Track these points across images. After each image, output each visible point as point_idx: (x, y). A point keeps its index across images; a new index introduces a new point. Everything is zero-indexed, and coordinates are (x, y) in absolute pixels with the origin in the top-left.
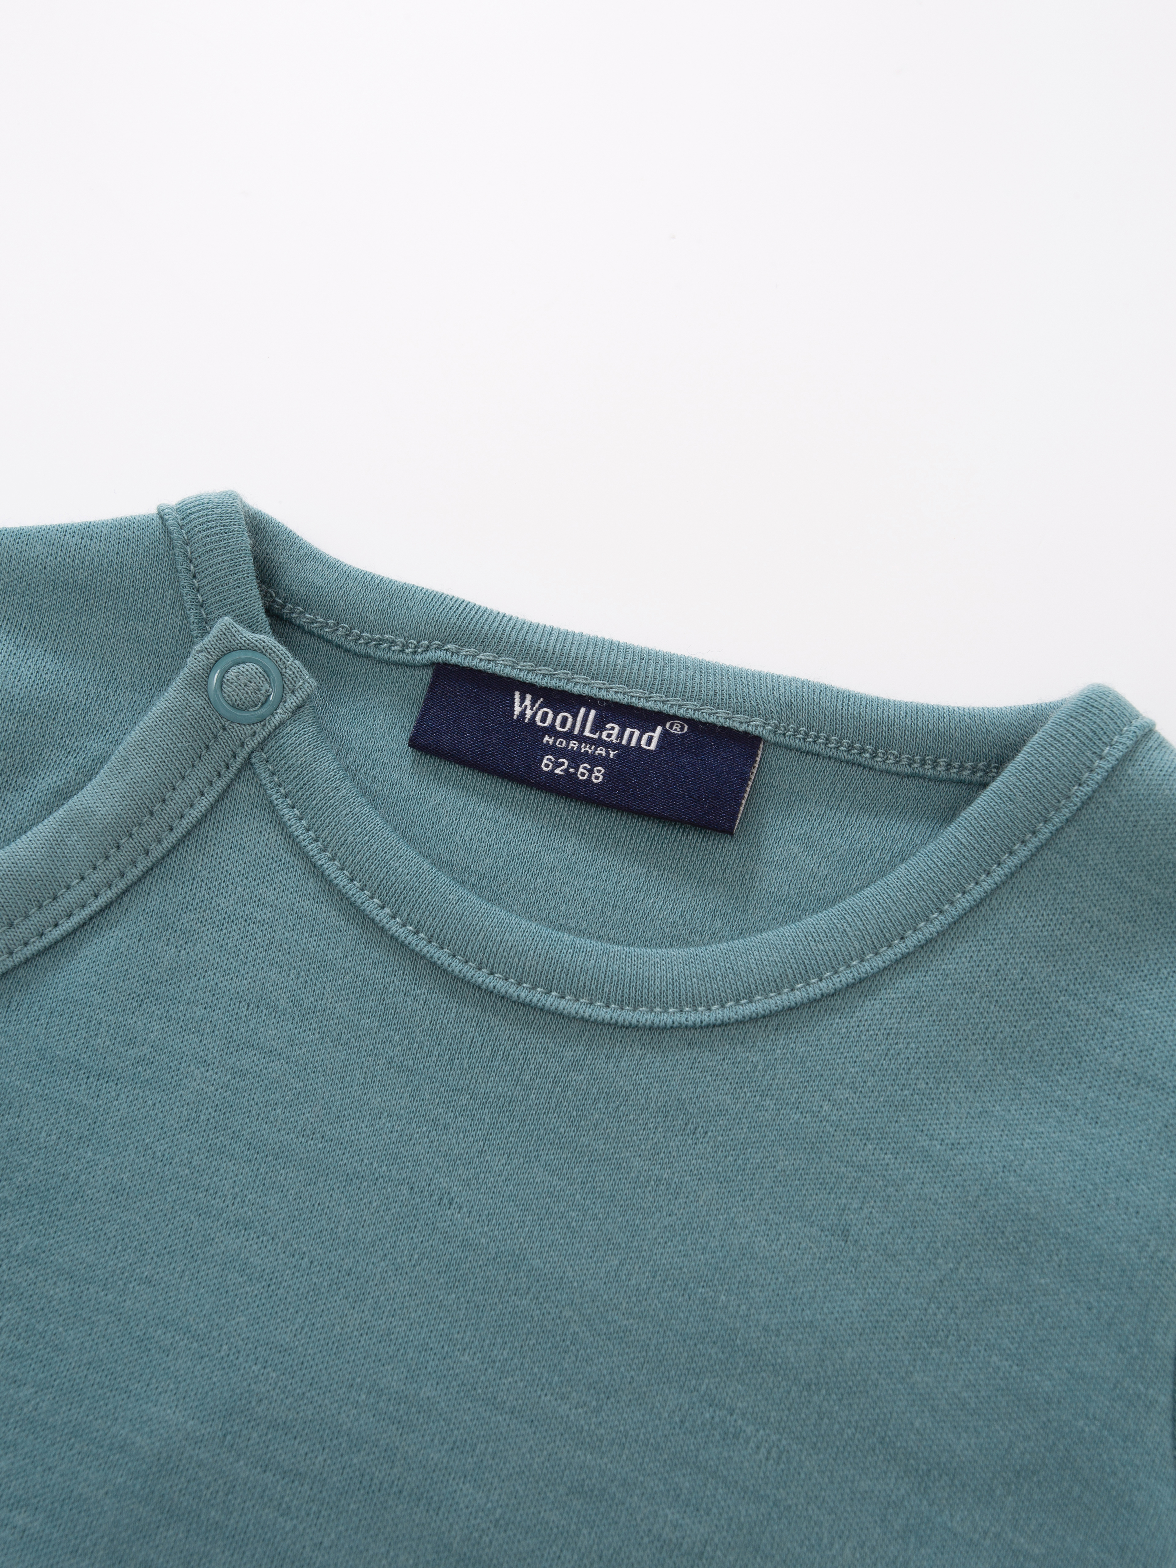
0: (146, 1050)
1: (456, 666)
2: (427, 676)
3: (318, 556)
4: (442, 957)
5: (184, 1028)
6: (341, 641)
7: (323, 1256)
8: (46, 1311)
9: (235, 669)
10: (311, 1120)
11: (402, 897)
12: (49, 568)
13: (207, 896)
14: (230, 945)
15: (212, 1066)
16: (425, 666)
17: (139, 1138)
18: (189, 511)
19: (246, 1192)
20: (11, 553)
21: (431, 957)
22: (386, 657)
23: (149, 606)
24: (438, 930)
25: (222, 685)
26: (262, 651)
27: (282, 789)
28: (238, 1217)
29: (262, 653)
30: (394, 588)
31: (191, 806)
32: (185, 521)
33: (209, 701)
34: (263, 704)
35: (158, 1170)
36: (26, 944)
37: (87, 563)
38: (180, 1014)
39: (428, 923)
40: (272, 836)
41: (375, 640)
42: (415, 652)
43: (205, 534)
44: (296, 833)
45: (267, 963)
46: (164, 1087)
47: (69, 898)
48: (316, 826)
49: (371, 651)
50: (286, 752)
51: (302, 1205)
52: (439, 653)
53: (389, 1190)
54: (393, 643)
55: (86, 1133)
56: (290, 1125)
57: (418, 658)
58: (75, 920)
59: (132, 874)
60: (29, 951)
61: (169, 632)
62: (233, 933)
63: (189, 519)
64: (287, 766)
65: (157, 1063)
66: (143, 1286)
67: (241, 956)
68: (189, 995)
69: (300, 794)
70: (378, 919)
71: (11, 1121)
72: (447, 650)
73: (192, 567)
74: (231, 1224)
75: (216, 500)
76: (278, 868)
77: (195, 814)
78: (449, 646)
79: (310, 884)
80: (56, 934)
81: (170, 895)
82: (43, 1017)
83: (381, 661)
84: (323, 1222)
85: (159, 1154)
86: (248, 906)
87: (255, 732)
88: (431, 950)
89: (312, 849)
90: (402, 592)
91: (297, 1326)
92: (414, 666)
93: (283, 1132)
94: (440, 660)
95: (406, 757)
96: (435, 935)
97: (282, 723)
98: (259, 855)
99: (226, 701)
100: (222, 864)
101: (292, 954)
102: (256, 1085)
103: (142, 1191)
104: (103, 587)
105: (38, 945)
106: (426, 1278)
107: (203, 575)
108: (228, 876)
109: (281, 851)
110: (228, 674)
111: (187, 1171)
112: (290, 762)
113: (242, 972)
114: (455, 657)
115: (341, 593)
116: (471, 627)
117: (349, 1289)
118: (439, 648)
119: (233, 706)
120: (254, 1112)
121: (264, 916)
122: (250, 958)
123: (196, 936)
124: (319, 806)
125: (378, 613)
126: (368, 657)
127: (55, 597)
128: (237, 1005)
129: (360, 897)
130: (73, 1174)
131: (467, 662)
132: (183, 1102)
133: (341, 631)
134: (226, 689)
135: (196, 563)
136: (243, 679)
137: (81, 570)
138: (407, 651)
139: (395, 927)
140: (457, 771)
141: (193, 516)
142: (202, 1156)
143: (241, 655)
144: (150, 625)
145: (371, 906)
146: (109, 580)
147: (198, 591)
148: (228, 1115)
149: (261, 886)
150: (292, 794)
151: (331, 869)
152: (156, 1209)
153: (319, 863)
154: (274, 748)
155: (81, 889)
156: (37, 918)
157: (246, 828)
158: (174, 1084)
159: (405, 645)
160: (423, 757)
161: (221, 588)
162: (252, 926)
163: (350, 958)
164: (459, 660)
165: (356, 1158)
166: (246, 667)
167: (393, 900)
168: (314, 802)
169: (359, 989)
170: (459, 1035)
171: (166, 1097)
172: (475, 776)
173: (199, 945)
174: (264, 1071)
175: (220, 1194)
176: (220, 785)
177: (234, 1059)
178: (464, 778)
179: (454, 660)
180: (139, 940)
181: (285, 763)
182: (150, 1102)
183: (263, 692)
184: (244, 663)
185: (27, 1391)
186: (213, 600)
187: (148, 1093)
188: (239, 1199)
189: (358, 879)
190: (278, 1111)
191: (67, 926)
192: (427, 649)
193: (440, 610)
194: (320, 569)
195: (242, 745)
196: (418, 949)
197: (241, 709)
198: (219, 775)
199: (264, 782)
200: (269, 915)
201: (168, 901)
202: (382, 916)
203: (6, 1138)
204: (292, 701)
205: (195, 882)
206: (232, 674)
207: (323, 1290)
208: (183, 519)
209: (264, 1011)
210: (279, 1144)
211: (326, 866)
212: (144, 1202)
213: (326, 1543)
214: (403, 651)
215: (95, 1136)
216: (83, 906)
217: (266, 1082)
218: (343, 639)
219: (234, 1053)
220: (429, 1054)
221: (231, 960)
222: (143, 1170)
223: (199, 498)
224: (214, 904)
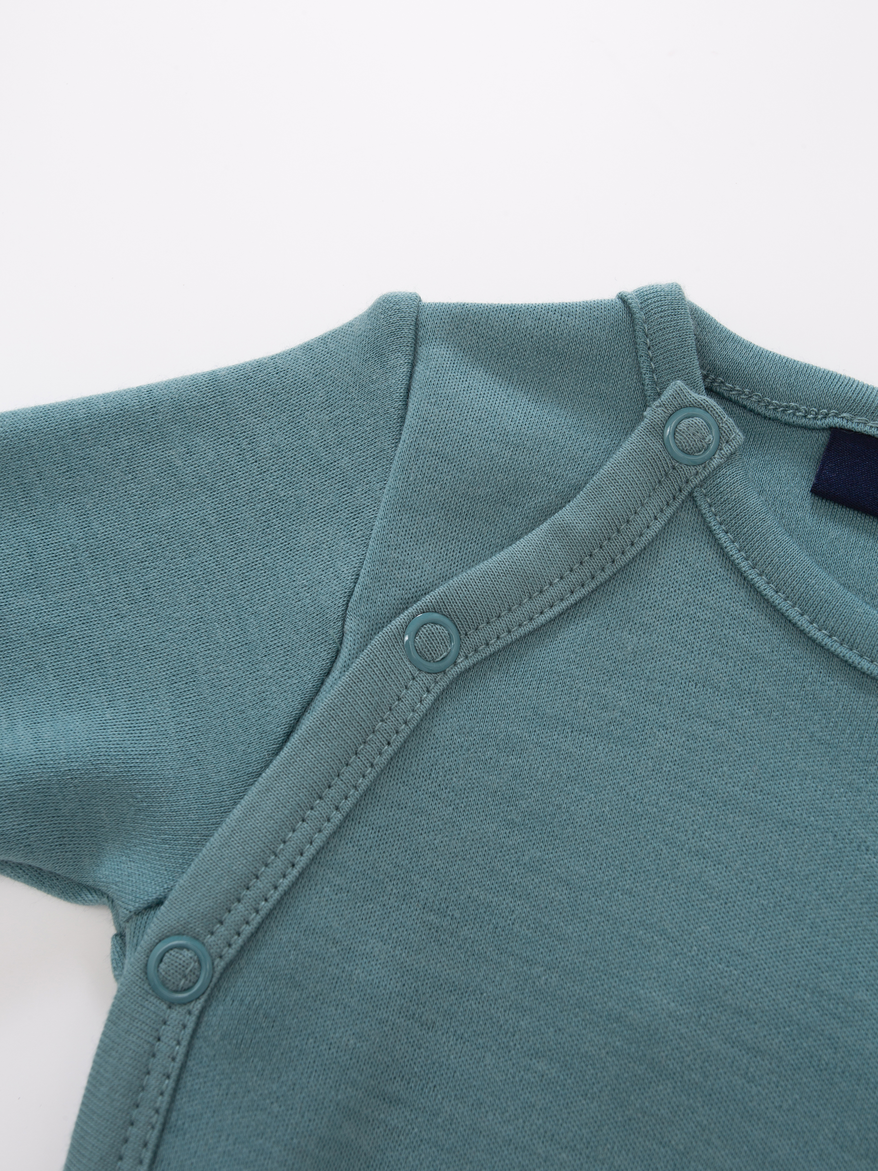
0: (617, 713)
1: (849, 431)
2: (824, 438)
3: (735, 339)
4: (853, 657)
5: (646, 699)
6: (755, 406)
7: (767, 883)
8: (549, 908)
9: (686, 421)
10: (751, 777)
11: (819, 607)
12: (535, 338)
13: (659, 597)
14: (679, 637)
15: (670, 730)
16: (823, 429)
17: (615, 781)
18: (646, 297)
19: (702, 829)
20: (506, 324)
21: (844, 656)
22: (791, 421)
23: (611, 370)
24: (848, 635)
25: (675, 434)
26: (705, 409)
27: (718, 518)
28: (698, 848)
29: (705, 410)
30: (798, 366)
31: (648, 527)
32: (643, 305)
33: (665, 446)
34: (706, 450)
35: (631, 807)
36: (520, 625)
37: (565, 335)
38: (642, 688)
39: (840, 629)
40: (709, 554)
41: (783, 407)
42: (815, 418)
43: (659, 315)
44: (731, 553)
45: (709, 652)
46: (633, 744)
47: (551, 593)
48: (746, 548)
49: (779, 415)
50: (722, 489)
51: (748, 843)
52: (836, 420)
53: (817, 836)
54: (798, 409)
55: (573, 774)
56: (735, 780)
57: (819, 423)
58: (557, 609)
59: (601, 577)
60: (522, 631)
61: (625, 391)
62: (681, 628)
63: (646, 303)
64: (722, 500)
65: (625, 725)
66: (625, 896)
67: (689, 646)
68: (648, 674)
69: (733, 522)
70: (799, 623)
71: (515, 761)
72: (843, 418)
73: (648, 341)
74: (693, 854)
75: (666, 289)
76: (715, 580)
77: (650, 533)
78: (844, 415)
79: (741, 594)
80: (542, 619)
81: (631, 596)
82: (534, 682)
83: (787, 424)
84: (767, 857)
85: (632, 795)
86: (692, 608)
87: (697, 472)
88: (843, 651)
89: (744, 566)
90: (805, 370)
91: (751, 936)
92: (813, 429)
93: (729, 785)
94: (837, 425)
95: (808, 501)
96: (846, 639)
97: (719, 467)
98: (700, 568)
99: (678, 446)
100: (670, 573)
101: (729, 647)
102: (706, 747)
103: (619, 822)
104: (576, 354)
105: (529, 627)
106: (851, 907)
107: (656, 347)
108: (675, 583)
109: (717, 566)
110: (681, 425)
111: (655, 810)
112: (726, 497)
113: (690, 658)
114: (850, 423)
115: (756, 369)
116: (864, 401)
117: (790, 910)
118: (836, 415)
119: (682, 451)
120: (705, 768)
121: (705, 616)
122: (696, 648)
123: (652, 628)
124: (750, 532)
125: (786, 386)
126: (775, 420)
127: (537, 360)
128: (687, 684)
129: (784, 606)
130: (564, 805)
131: (860, 428)
132: (648, 756)
133: (754, 399)
134: (678, 437)
135: (651, 338)
136: (692, 430)
137: (560, 340)
138: (809, 416)
139: (813, 631)
140: (849, 514)
141: (649, 301)
142: (666, 799)
143: (691, 411)
144: (611, 385)
145: (793, 613)
146: (581, 349)
147: (651, 360)
148: (685, 768)
149: (702, 592)
150: (726, 522)
151: (760, 582)
152: (632, 837)
153: (750, 577)
154: (712, 485)
155: (561, 586)
156: (528, 606)
157: (688, 546)
158: (640, 741)
159: (807, 413)
160: (820, 501)
161: (670, 358)
162: (696, 623)
163: (775, 653)
164: (853, 425)
165: (789, 809)
166: (695, 421)
167: (812, 609)
168: (746, 529)
169: (783, 678)
170: (866, 719)
171: (634, 751)
172: (863, 518)
173: (654, 636)
174: (711, 736)
175: (682, 829)
176: (669, 512)
177: (687, 726)
178: (855, 519)
179: (849, 426)
180: (607, 629)
181: (721, 498)
182: (622, 754)
183: (707, 440)
184: (693, 417)
185: (538, 970)
186: (664, 367)
187: (620, 747)
188: (697, 835)
189: (782, 591)
190: (725, 768)
191: (550, 614)
192: (826, 416)
193: (838, 386)
194: (738, 348)
195: (687, 482)
196: (833, 649)
197: (688, 454)
198: (668, 504)
199: (704, 511)
200: (709, 615)
201: (629, 600)
202: (803, 622)
203: (511, 774)
204: (727, 449)
205: (649, 587)
206: (682, 426)
207: (769, 910)
208: (641, 303)
209: (709, 690)
210: (727, 794)
211: (756, 580)
212: (622, 831)
213: (785, 1106)
214: (805, 417)
215: (580, 777)
216: (562, 600)
217: (714, 745)
218: (756, 405)
219: (687, 721)
220: (843, 732)
221: (681, 649)
222: (619, 806)
223: (652, 287)
224: (665, 604)
